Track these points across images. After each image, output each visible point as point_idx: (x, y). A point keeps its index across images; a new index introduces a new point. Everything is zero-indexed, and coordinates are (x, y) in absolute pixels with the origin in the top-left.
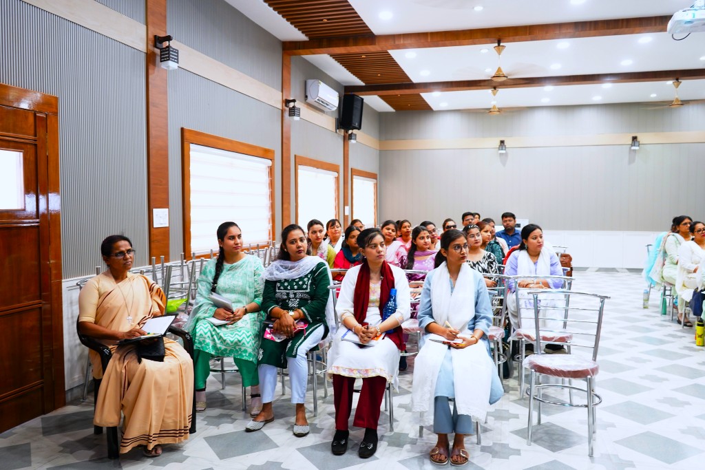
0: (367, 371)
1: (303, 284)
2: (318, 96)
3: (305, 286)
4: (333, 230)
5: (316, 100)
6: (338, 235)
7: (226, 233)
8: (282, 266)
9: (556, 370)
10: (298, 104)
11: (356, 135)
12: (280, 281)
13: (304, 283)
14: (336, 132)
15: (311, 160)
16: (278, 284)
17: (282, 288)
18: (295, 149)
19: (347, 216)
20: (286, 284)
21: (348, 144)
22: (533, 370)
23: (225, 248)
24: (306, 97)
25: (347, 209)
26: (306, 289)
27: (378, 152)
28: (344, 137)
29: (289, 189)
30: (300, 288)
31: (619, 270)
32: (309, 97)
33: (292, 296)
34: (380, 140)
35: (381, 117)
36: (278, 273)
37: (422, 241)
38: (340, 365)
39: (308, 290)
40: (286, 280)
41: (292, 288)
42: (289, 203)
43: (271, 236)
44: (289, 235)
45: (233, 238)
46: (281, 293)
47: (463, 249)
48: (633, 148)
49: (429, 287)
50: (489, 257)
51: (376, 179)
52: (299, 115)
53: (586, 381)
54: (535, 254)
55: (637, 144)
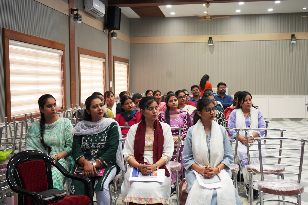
0: (151, 199)
1: (101, 139)
2: (92, 7)
3: (102, 140)
4: (109, 99)
5: (91, 9)
6: (112, 102)
7: (45, 103)
8: (85, 125)
9: (278, 191)
10: (80, 13)
11: (116, 33)
12: (84, 136)
13: (102, 137)
14: (103, 31)
15: (88, 50)
16: (84, 138)
17: (86, 141)
18: (78, 43)
19: (111, 88)
20: (89, 138)
21: (111, 40)
22: (262, 192)
23: (45, 113)
24: (84, 7)
25: (111, 83)
26: (104, 141)
27: (129, 44)
28: (108, 35)
29: (75, 70)
30: (99, 141)
31: (285, 120)
32: (86, 7)
33: (93, 146)
34: (130, 37)
35: (131, 21)
36: (83, 130)
37: (172, 103)
38: (133, 196)
39: (105, 143)
40: (89, 136)
41: (94, 141)
42: (75, 80)
43: (64, 103)
44: (92, 102)
45: (50, 106)
46: (85, 144)
47: (212, 111)
48: (293, 42)
49: (190, 138)
50: (220, 116)
51: (128, 63)
52: (81, 20)
53: (297, 197)
54: (247, 111)
55: (294, 39)
